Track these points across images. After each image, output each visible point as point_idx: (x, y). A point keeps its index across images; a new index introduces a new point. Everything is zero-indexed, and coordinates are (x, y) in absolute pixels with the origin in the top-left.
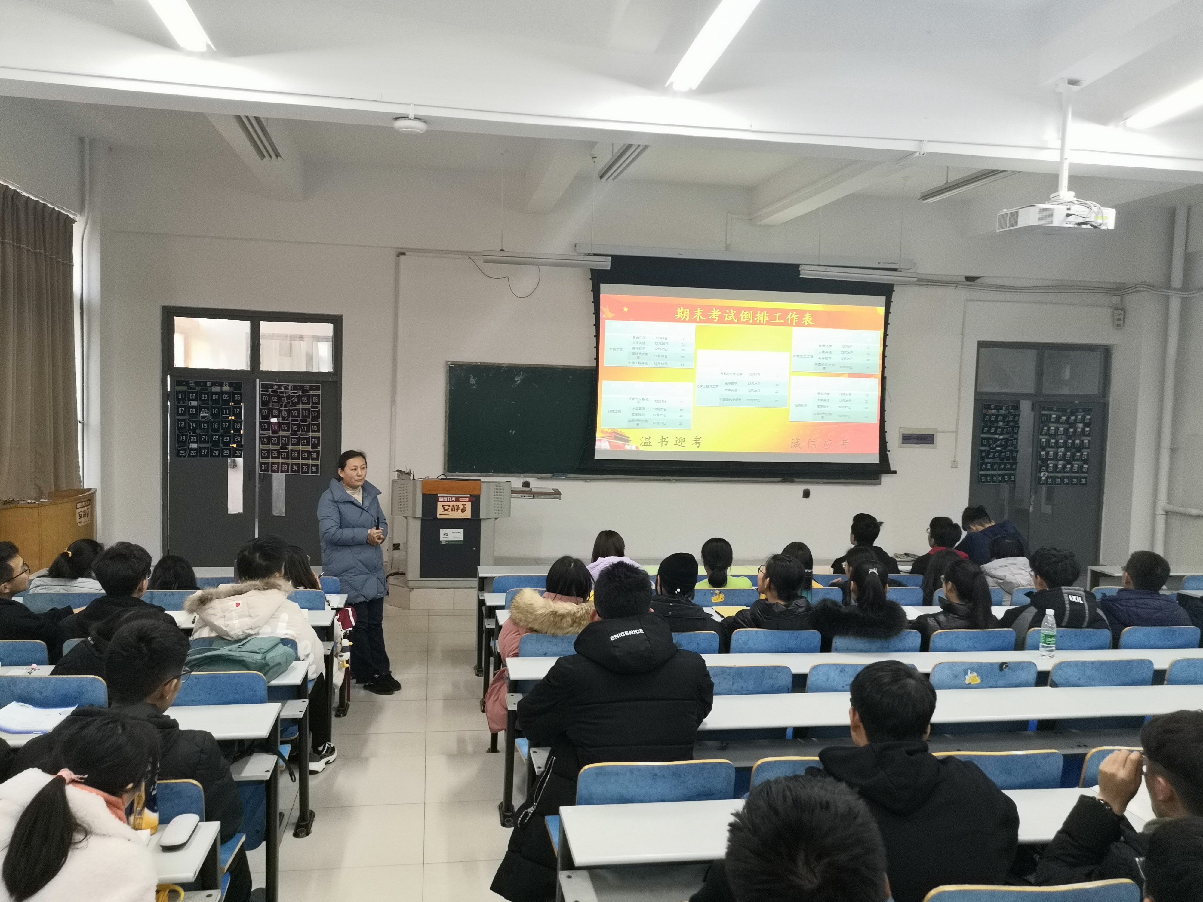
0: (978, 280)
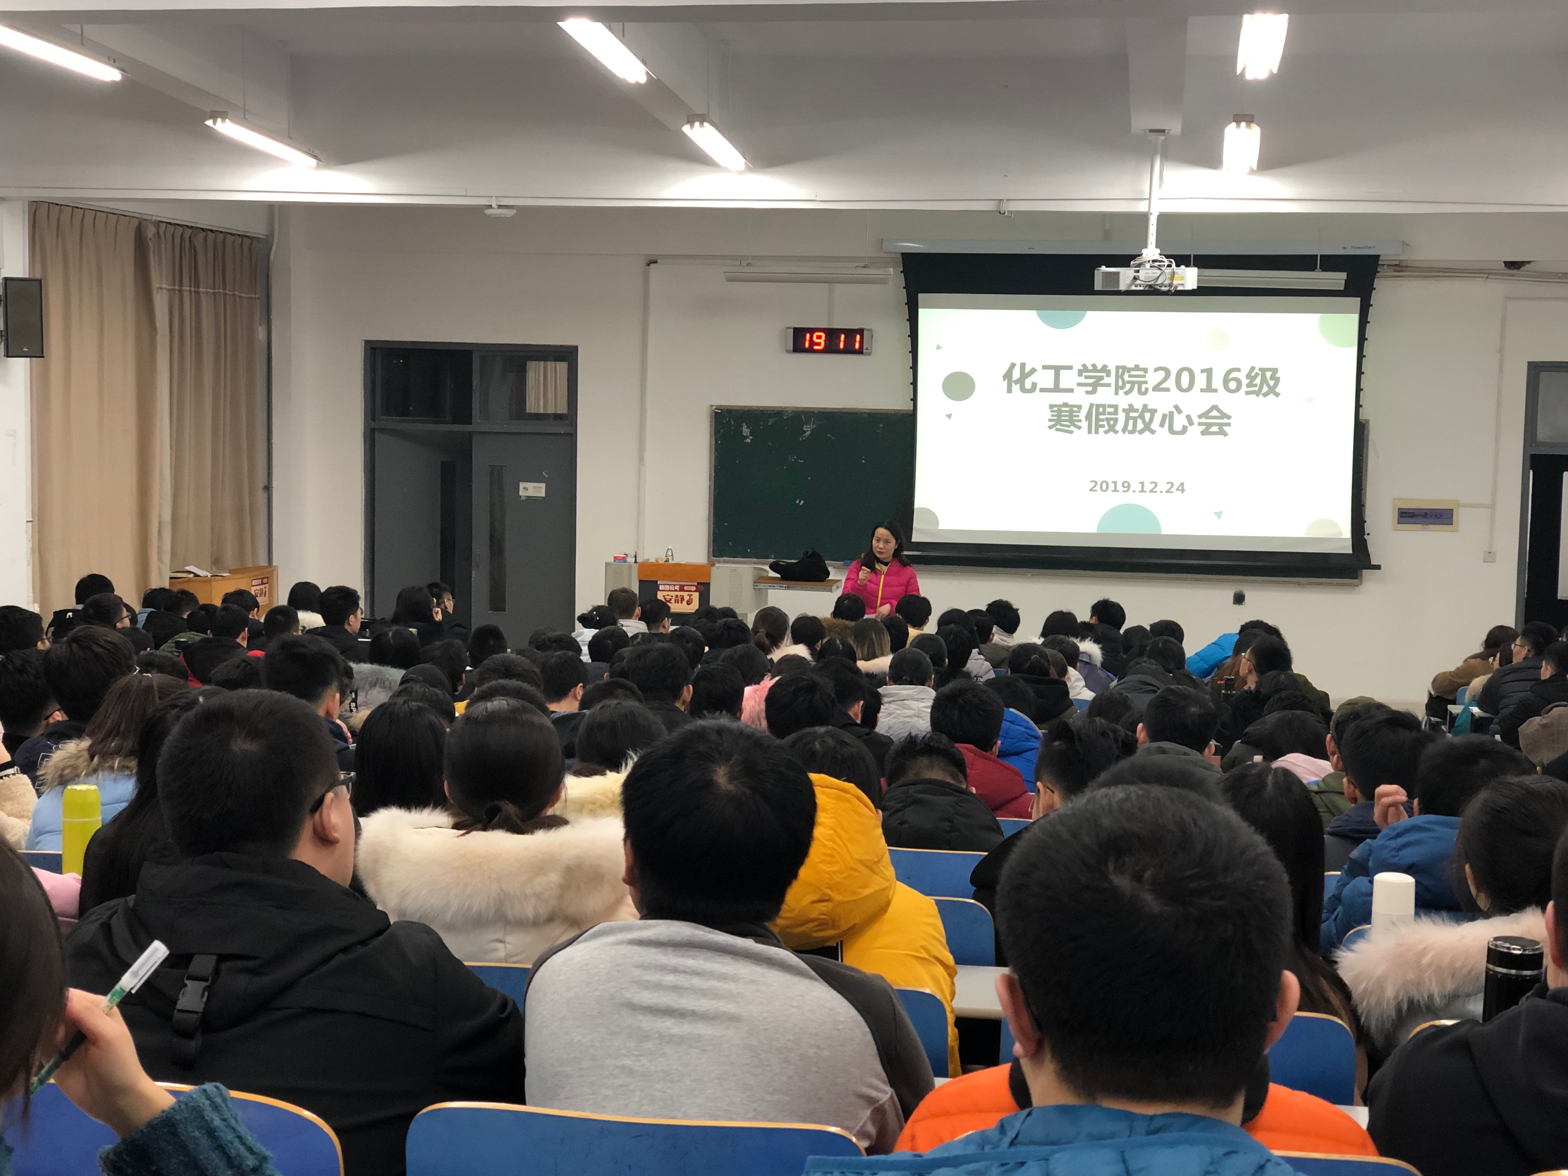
0: (1527, 267)
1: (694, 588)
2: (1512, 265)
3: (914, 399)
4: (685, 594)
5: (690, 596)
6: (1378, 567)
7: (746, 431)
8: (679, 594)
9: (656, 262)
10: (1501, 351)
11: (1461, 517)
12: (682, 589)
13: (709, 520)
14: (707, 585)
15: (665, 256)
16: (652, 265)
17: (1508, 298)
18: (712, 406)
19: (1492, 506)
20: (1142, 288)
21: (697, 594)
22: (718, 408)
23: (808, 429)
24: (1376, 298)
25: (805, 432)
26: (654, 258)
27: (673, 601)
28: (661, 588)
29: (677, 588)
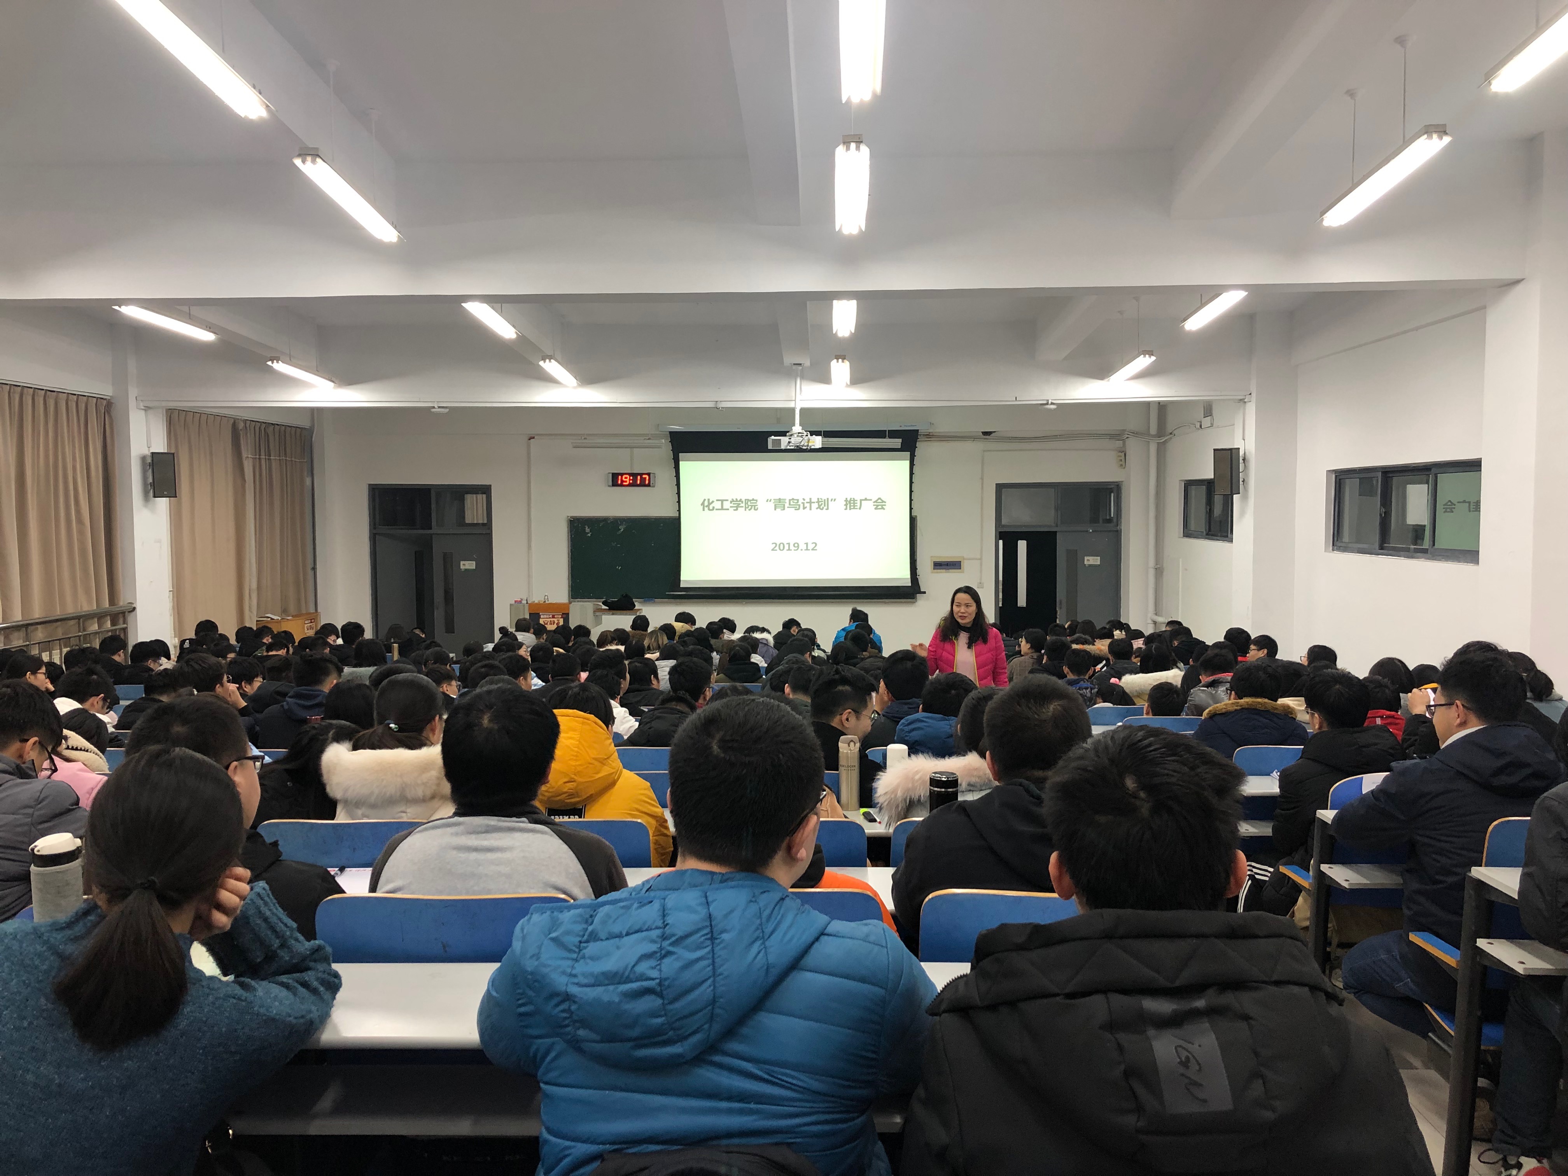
1: (560, 616)
2: (986, 433)
3: (679, 511)
4: (556, 620)
5: (558, 620)
6: (924, 593)
7: (587, 530)
8: (552, 619)
9: (534, 438)
10: (982, 479)
11: (965, 565)
12: (553, 617)
13: (569, 579)
14: (568, 614)
15: (538, 435)
16: (532, 440)
17: (984, 451)
18: (568, 517)
19: (981, 559)
20: (793, 448)
21: (562, 619)
22: (572, 517)
23: (622, 528)
24: (918, 452)
25: (620, 529)
26: (533, 436)
27: (549, 624)
28: (542, 617)
29: (551, 616)
